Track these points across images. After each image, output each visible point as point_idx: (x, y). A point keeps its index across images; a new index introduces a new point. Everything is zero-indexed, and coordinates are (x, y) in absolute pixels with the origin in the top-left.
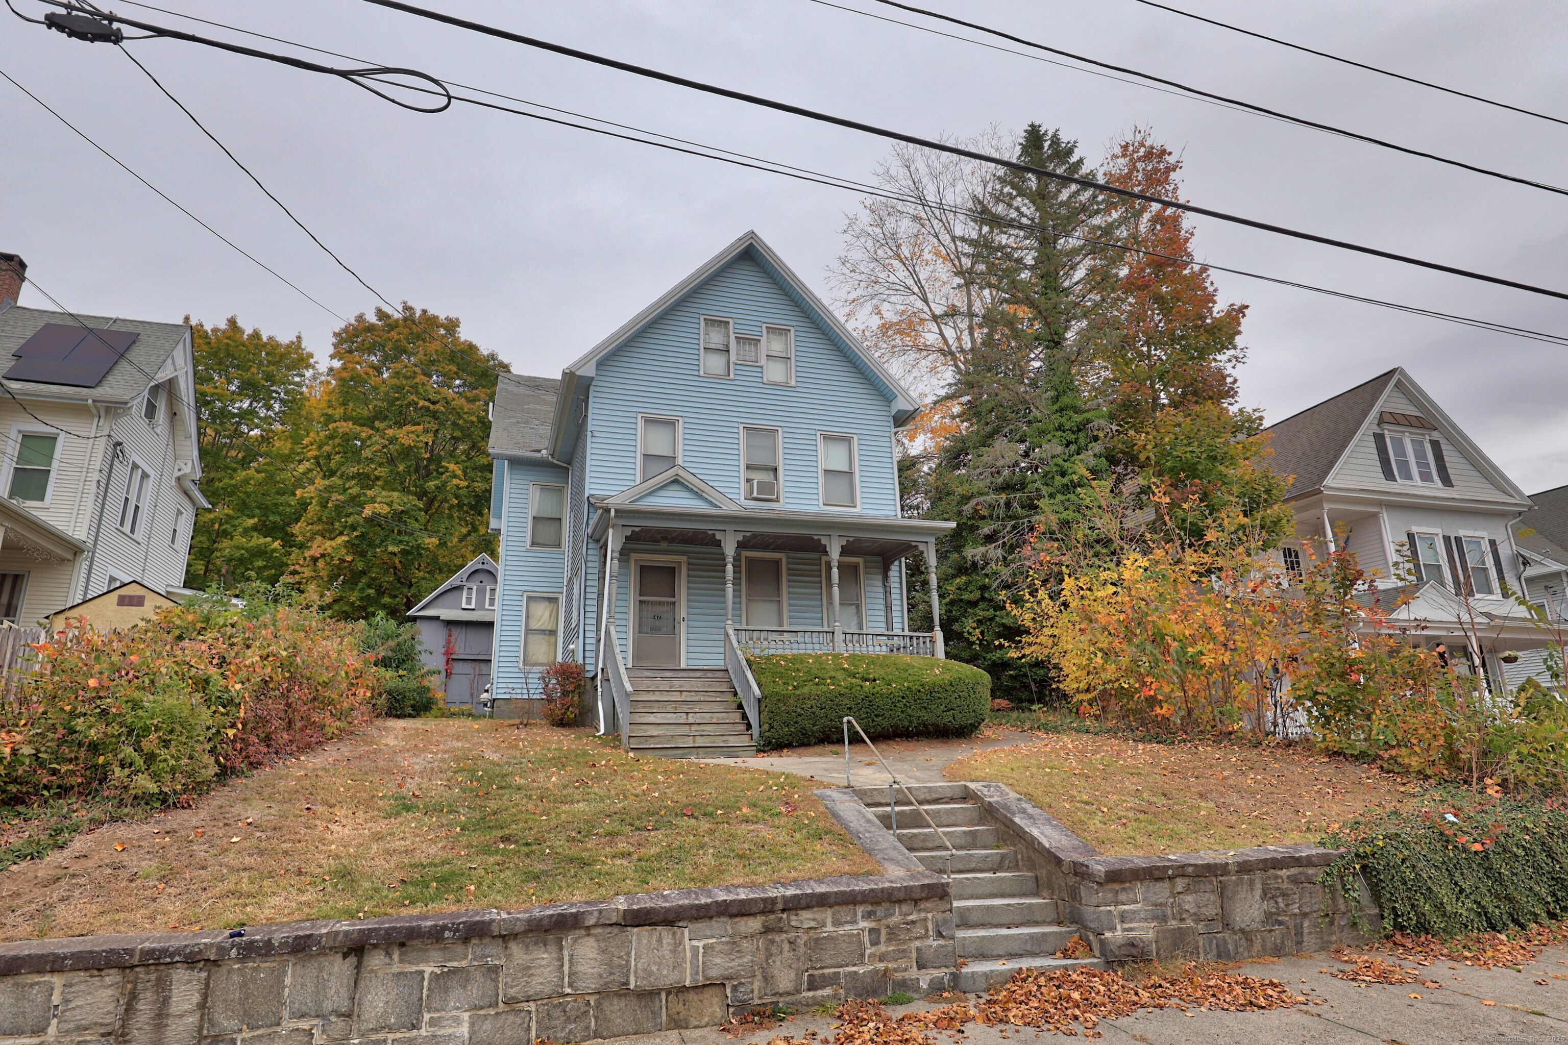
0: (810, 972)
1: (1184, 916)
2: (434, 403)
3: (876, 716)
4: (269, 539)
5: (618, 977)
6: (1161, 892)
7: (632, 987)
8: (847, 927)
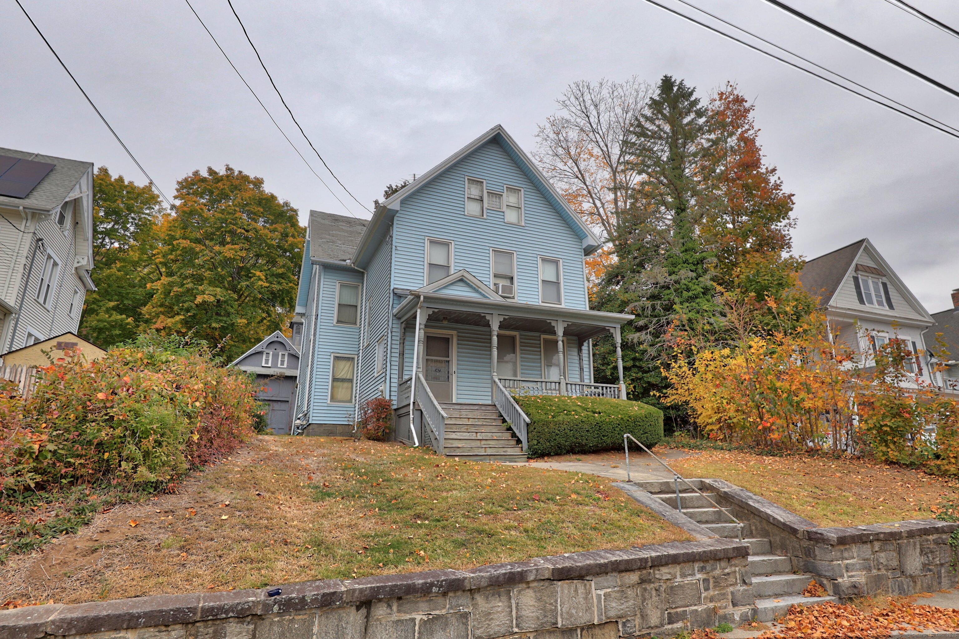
0: (669, 611)
1: (880, 567)
2: (247, 231)
3: (603, 436)
4: (124, 316)
5: (550, 619)
6: (866, 550)
7: (559, 625)
8: (689, 578)
